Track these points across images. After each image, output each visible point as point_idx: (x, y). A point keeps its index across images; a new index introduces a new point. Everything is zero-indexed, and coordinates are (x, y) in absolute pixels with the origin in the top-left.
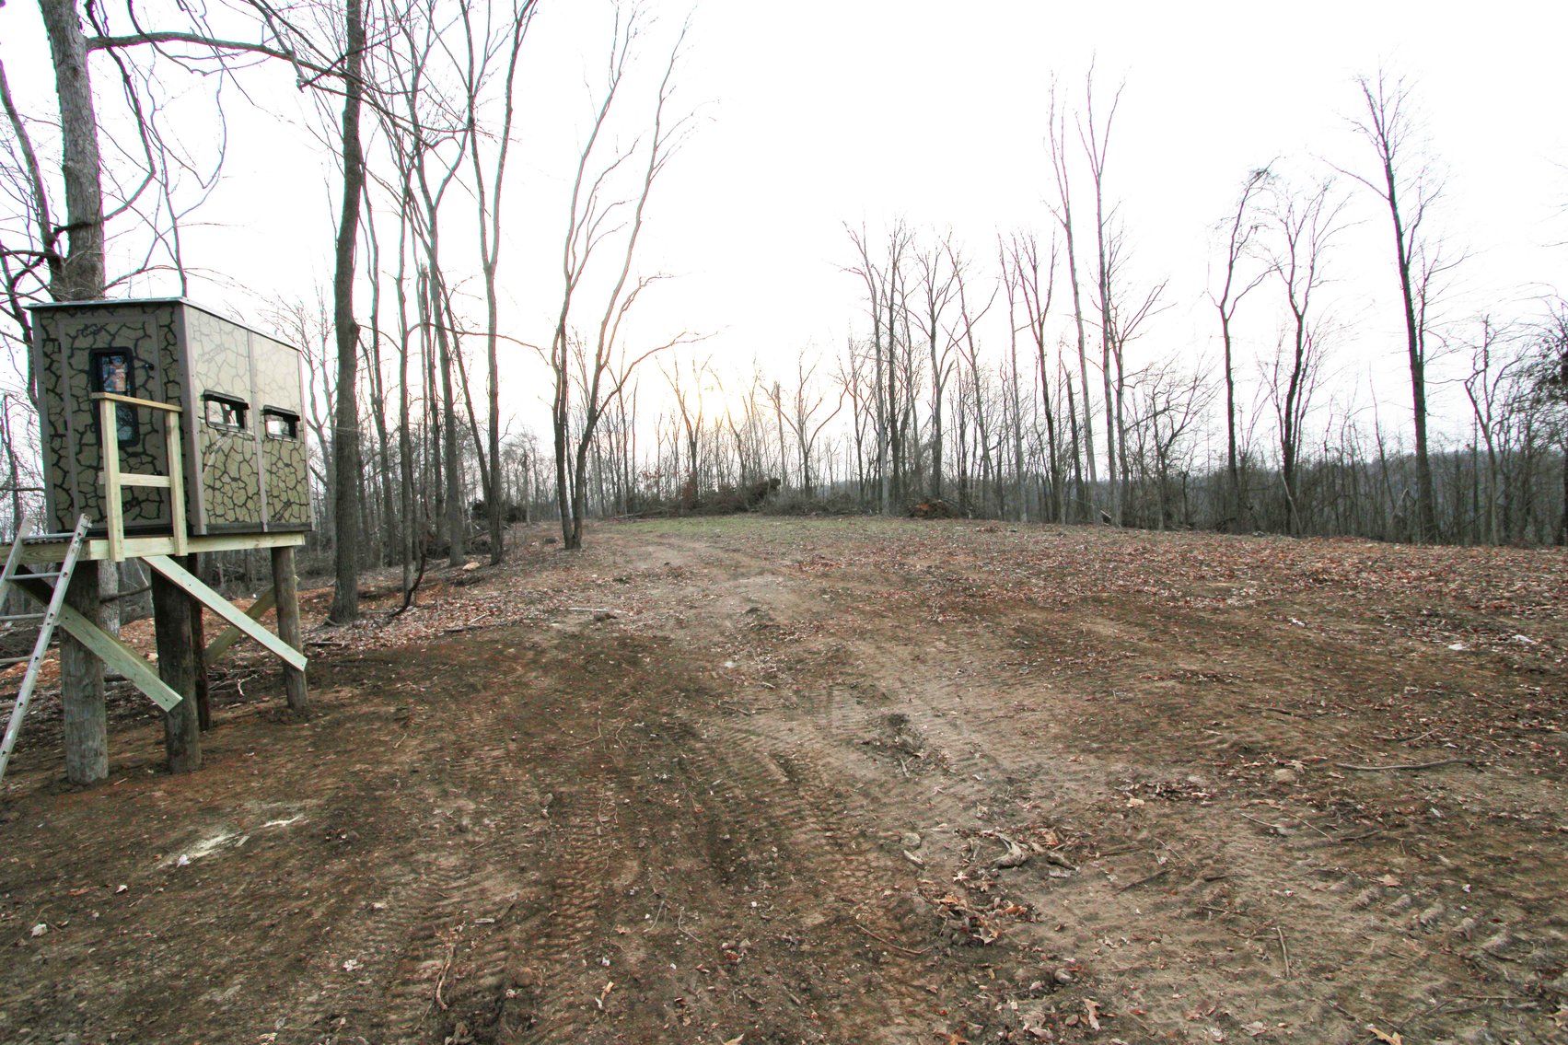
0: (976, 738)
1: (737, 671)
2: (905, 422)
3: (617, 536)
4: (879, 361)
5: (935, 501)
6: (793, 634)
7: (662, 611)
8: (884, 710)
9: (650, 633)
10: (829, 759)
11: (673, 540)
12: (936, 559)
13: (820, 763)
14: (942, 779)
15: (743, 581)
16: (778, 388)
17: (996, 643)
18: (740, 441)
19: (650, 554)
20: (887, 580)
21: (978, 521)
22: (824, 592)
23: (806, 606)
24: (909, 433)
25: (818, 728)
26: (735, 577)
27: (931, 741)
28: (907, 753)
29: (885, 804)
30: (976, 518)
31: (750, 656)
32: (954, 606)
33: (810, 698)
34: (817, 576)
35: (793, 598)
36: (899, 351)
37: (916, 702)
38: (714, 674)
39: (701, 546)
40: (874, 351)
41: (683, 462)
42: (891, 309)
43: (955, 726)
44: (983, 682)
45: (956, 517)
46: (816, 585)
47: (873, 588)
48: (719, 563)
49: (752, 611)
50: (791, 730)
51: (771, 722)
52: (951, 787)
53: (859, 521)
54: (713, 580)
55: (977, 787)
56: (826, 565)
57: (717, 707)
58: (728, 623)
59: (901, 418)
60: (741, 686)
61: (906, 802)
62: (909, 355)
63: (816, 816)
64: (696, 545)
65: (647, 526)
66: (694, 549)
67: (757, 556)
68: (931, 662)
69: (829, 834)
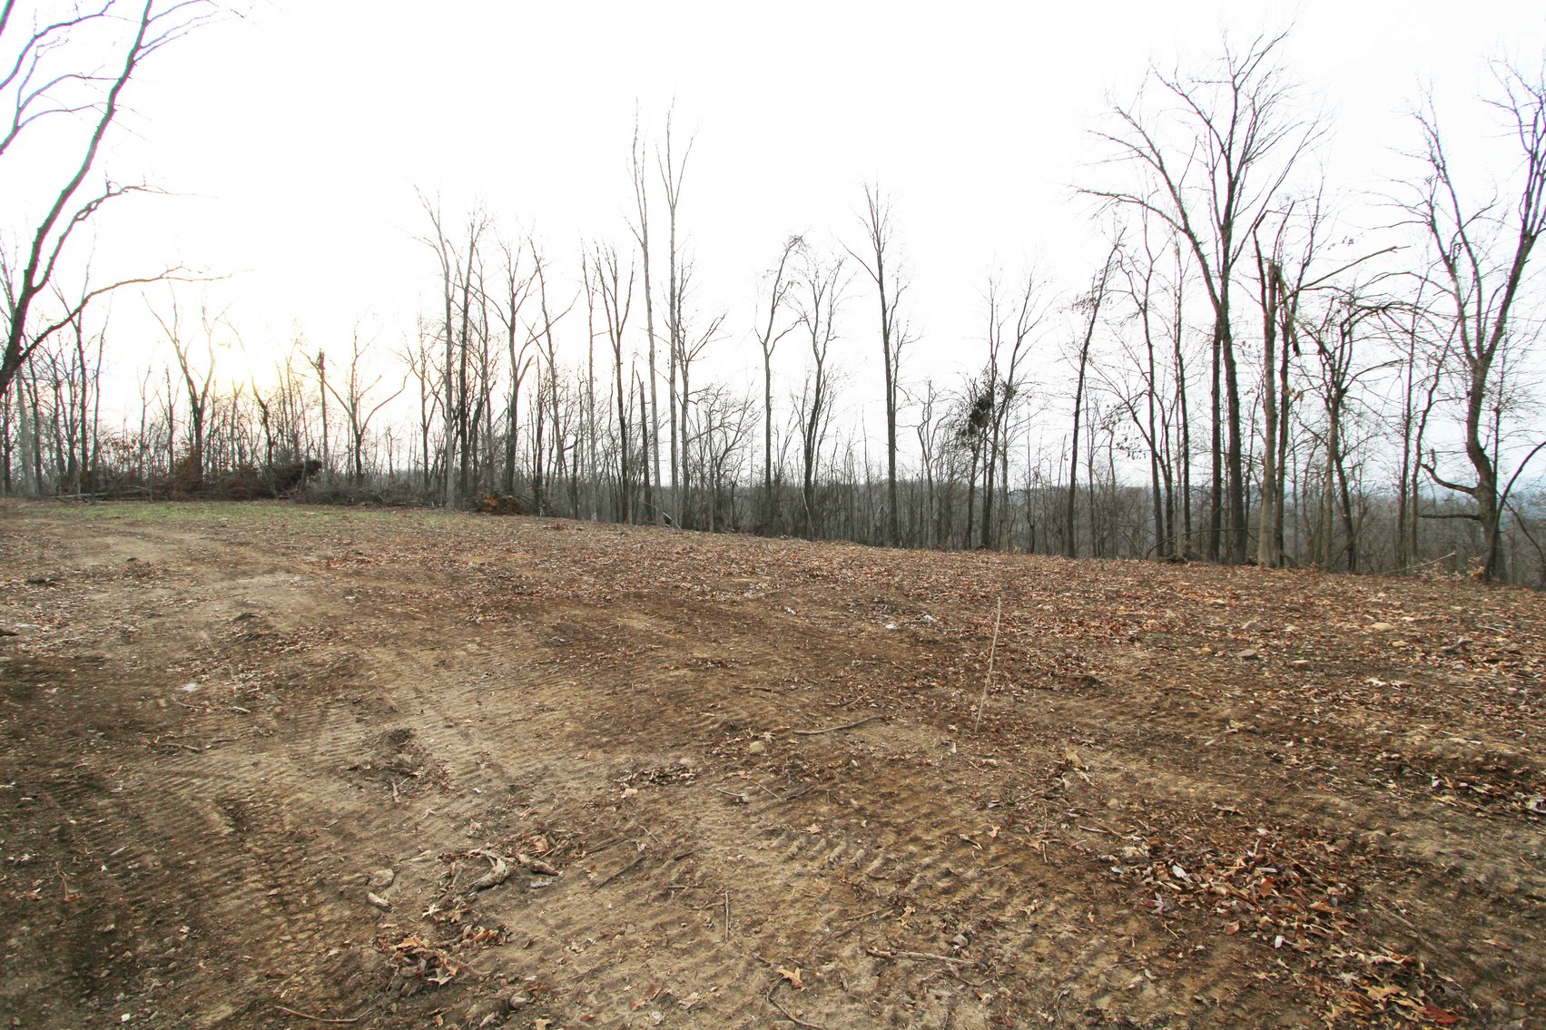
0: (487, 746)
1: (200, 695)
2: (478, 412)
3: (55, 523)
4: (449, 343)
5: (505, 497)
6: (295, 643)
7: (101, 622)
8: (389, 727)
9: (71, 653)
10: (300, 795)
11: (149, 530)
12: (492, 556)
13: (286, 801)
14: (438, 799)
15: (242, 581)
16: (324, 356)
17: (530, 643)
18: (266, 413)
19: (108, 546)
20: (431, 578)
21: (548, 519)
22: (350, 592)
23: (323, 609)
24: (482, 424)
25: (296, 757)
26: (233, 576)
27: (435, 756)
28: (402, 774)
29: (360, 840)
30: (547, 515)
31: (226, 675)
32: (497, 605)
33: (296, 721)
34: (346, 575)
35: (307, 600)
36: (473, 339)
37: (429, 712)
38: (162, 702)
39: (192, 539)
41: (183, 431)
42: (466, 291)
43: (466, 736)
44: (509, 684)
45: (527, 513)
46: (341, 584)
47: (412, 587)
48: (215, 560)
49: (243, 617)
50: (255, 764)
51: (230, 758)
52: (445, 806)
53: (415, 515)
54: (198, 581)
55: (475, 802)
56: (363, 561)
57: (153, 746)
58: (204, 634)
59: (474, 407)
60: (202, 714)
61: (389, 832)
62: (485, 343)
63: (261, 871)
64: (187, 537)
65: (112, 509)
66: (181, 541)
67: (271, 551)
68: (457, 667)
69: (273, 892)
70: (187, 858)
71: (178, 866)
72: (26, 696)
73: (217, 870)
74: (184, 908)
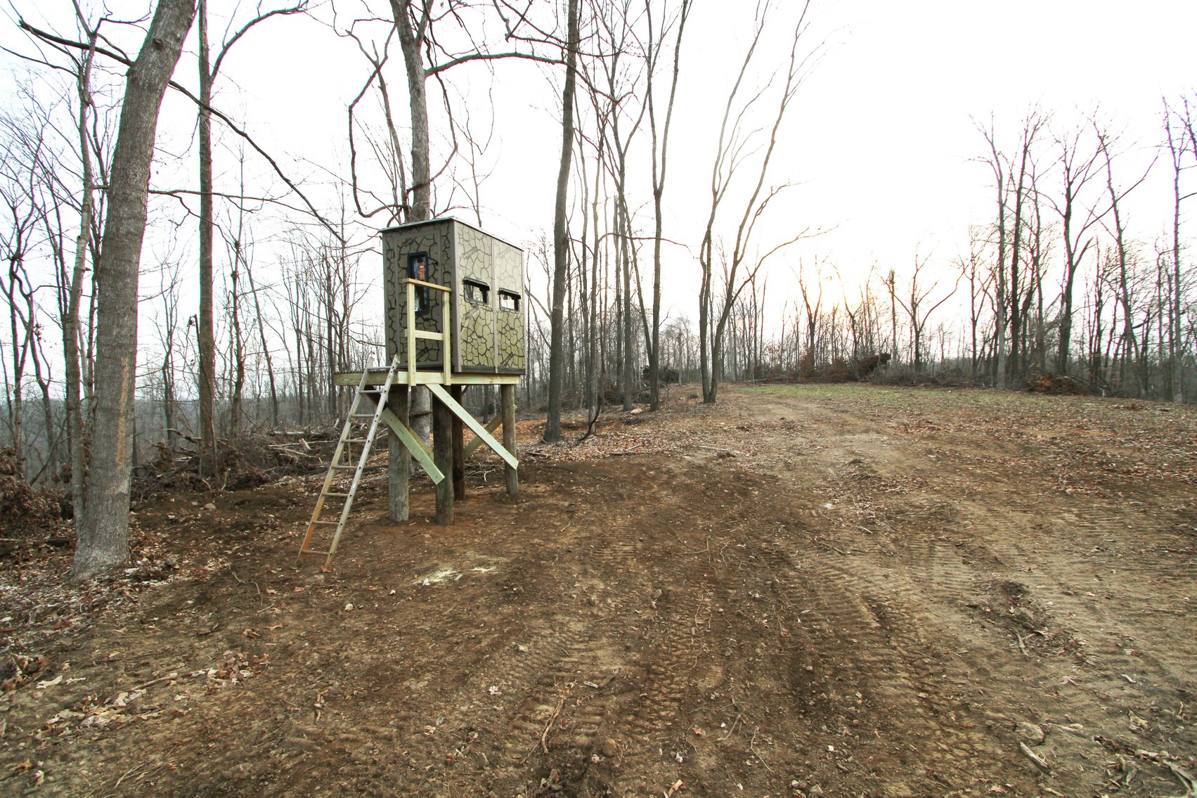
0: (1127, 630)
1: (836, 513)
4: (1002, 243)
5: (1060, 377)
7: (773, 455)
8: (997, 575)
9: (761, 472)
10: (927, 614)
11: (789, 401)
12: (1062, 430)
13: (917, 616)
14: (1074, 668)
15: (848, 437)
16: (893, 274)
17: (1149, 525)
18: (854, 322)
19: (769, 410)
20: (1002, 447)
21: (1115, 400)
22: (930, 452)
23: (910, 462)
25: (918, 581)
26: (842, 433)
27: (1059, 620)
28: (1025, 627)
29: (995, 679)
30: (1112, 396)
31: (850, 501)
32: (1087, 480)
33: (909, 549)
34: (923, 438)
35: (896, 454)
36: (1025, 233)
37: (1037, 573)
38: (813, 512)
39: (813, 407)
40: (998, 234)
41: (803, 339)
42: (1019, 193)
43: (1094, 610)
44: (1133, 566)
45: (1086, 394)
46: (922, 445)
47: (984, 453)
48: (828, 421)
49: (854, 462)
50: (886, 576)
51: (866, 566)
52: (1086, 681)
53: (970, 394)
54: (821, 434)
55: (1127, 691)
56: (933, 429)
57: (814, 542)
58: (831, 471)
60: (839, 527)
61: (1024, 683)
62: (1037, 235)
63: (907, 671)
64: (809, 406)
65: (770, 389)
66: (807, 409)
67: (863, 417)
68: (1057, 534)
69: (922, 695)
70: (850, 635)
71: (843, 638)
72: (745, 493)
73: (875, 655)
74: (855, 676)
